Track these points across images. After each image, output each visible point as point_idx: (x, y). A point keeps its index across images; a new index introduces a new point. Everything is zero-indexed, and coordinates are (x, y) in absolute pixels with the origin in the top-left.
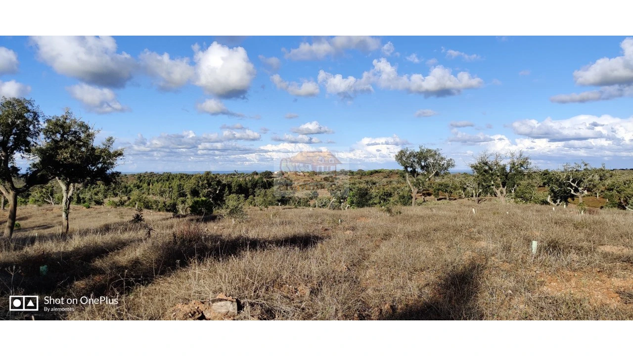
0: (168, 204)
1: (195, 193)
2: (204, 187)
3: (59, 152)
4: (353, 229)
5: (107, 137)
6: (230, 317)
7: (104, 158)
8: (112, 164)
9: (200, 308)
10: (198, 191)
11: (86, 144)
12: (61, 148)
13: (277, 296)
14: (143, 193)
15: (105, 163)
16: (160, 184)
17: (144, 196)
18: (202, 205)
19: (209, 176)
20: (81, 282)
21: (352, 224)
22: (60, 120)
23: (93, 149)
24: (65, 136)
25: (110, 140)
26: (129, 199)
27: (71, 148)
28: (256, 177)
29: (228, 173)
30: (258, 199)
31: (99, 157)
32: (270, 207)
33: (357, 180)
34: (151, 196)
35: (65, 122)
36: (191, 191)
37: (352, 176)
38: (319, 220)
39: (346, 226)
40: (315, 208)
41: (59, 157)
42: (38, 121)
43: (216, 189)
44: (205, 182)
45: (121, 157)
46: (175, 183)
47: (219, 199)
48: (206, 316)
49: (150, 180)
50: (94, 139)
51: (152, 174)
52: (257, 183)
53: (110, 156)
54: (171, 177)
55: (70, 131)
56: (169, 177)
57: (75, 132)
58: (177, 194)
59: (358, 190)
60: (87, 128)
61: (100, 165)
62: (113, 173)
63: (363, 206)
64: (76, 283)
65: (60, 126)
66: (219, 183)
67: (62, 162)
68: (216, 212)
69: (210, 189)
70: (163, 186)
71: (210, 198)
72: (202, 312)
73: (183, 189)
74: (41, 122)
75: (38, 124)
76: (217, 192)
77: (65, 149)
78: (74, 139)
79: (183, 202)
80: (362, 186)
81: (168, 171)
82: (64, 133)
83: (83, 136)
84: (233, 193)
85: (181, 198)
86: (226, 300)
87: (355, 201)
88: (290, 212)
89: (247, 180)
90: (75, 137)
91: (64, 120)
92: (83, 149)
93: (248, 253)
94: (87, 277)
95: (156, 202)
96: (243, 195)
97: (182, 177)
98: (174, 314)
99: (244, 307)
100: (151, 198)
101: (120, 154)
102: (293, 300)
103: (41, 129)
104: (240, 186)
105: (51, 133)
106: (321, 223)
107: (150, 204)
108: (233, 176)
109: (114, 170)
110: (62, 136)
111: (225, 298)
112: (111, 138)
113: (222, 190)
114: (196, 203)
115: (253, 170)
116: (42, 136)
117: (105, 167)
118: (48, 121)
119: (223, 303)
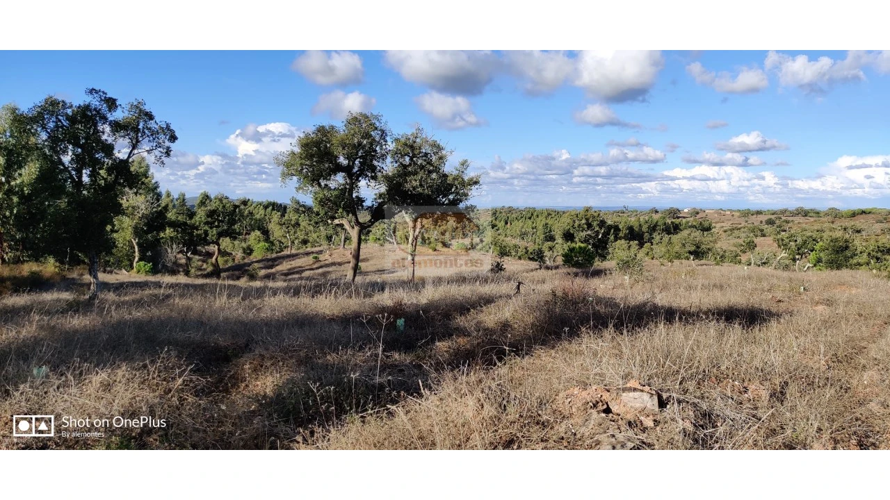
0: (530, 250)
1: (568, 236)
2: (581, 229)
3: (408, 179)
4: (829, 303)
5: (461, 160)
6: (648, 416)
7: (457, 188)
8: (466, 195)
9: (604, 397)
10: (573, 234)
11: (437, 170)
12: (410, 174)
13: (715, 393)
14: (499, 235)
15: (458, 194)
16: (520, 224)
17: (501, 238)
18: (579, 253)
19: (589, 214)
20: (444, 343)
21: (826, 296)
22: (409, 139)
23: (445, 176)
24: (414, 159)
25: (464, 164)
26: (482, 241)
27: (421, 174)
28: (656, 217)
29: (615, 210)
30: (659, 250)
31: (451, 186)
32: (676, 262)
33: (826, 225)
34: (509, 238)
35: (415, 142)
36: (564, 234)
37: (817, 219)
38: (765, 285)
39: (816, 298)
40: (749, 267)
41: (408, 186)
42: (386, 141)
43: (597, 233)
44: (584, 221)
45: (477, 186)
46: (540, 223)
47: (601, 247)
48: (613, 409)
49: (508, 218)
50: (446, 163)
51: (511, 210)
52: (656, 225)
53: (463, 184)
54: (535, 214)
55: (420, 153)
56: (531, 214)
57: (426, 154)
58: (542, 237)
59: (832, 241)
60: (439, 148)
61: (451, 197)
62: (467, 208)
63: (839, 268)
64: (438, 344)
65: (410, 148)
66: (602, 223)
67: (411, 191)
68: (598, 264)
69: (589, 232)
70: (525, 227)
71: (590, 244)
72: (607, 403)
73: (550, 231)
74: (389, 143)
75: (385, 145)
76: (600, 237)
77: (414, 176)
78: (424, 163)
79: (551, 249)
80: (838, 234)
81: (531, 206)
82: (414, 156)
83: (434, 158)
84: (620, 238)
85: (549, 243)
86: (642, 391)
87: (824, 259)
88: (711, 271)
89: (641, 220)
90: (425, 160)
91: (414, 139)
92: (434, 176)
93: (661, 326)
94: (449, 338)
95: (515, 246)
96: (636, 242)
97: (549, 214)
98: (569, 400)
99: (667, 404)
100: (510, 241)
101: (476, 183)
102: (741, 403)
103: (389, 150)
104: (631, 229)
105: (399, 155)
106: (769, 290)
107: (507, 250)
108: (621, 215)
109: (468, 203)
110: (411, 159)
111: (641, 388)
112: (466, 161)
113: (606, 234)
114: (571, 250)
115: (651, 206)
116: (389, 159)
117: (458, 199)
118: (397, 140)
119: (637, 394)
